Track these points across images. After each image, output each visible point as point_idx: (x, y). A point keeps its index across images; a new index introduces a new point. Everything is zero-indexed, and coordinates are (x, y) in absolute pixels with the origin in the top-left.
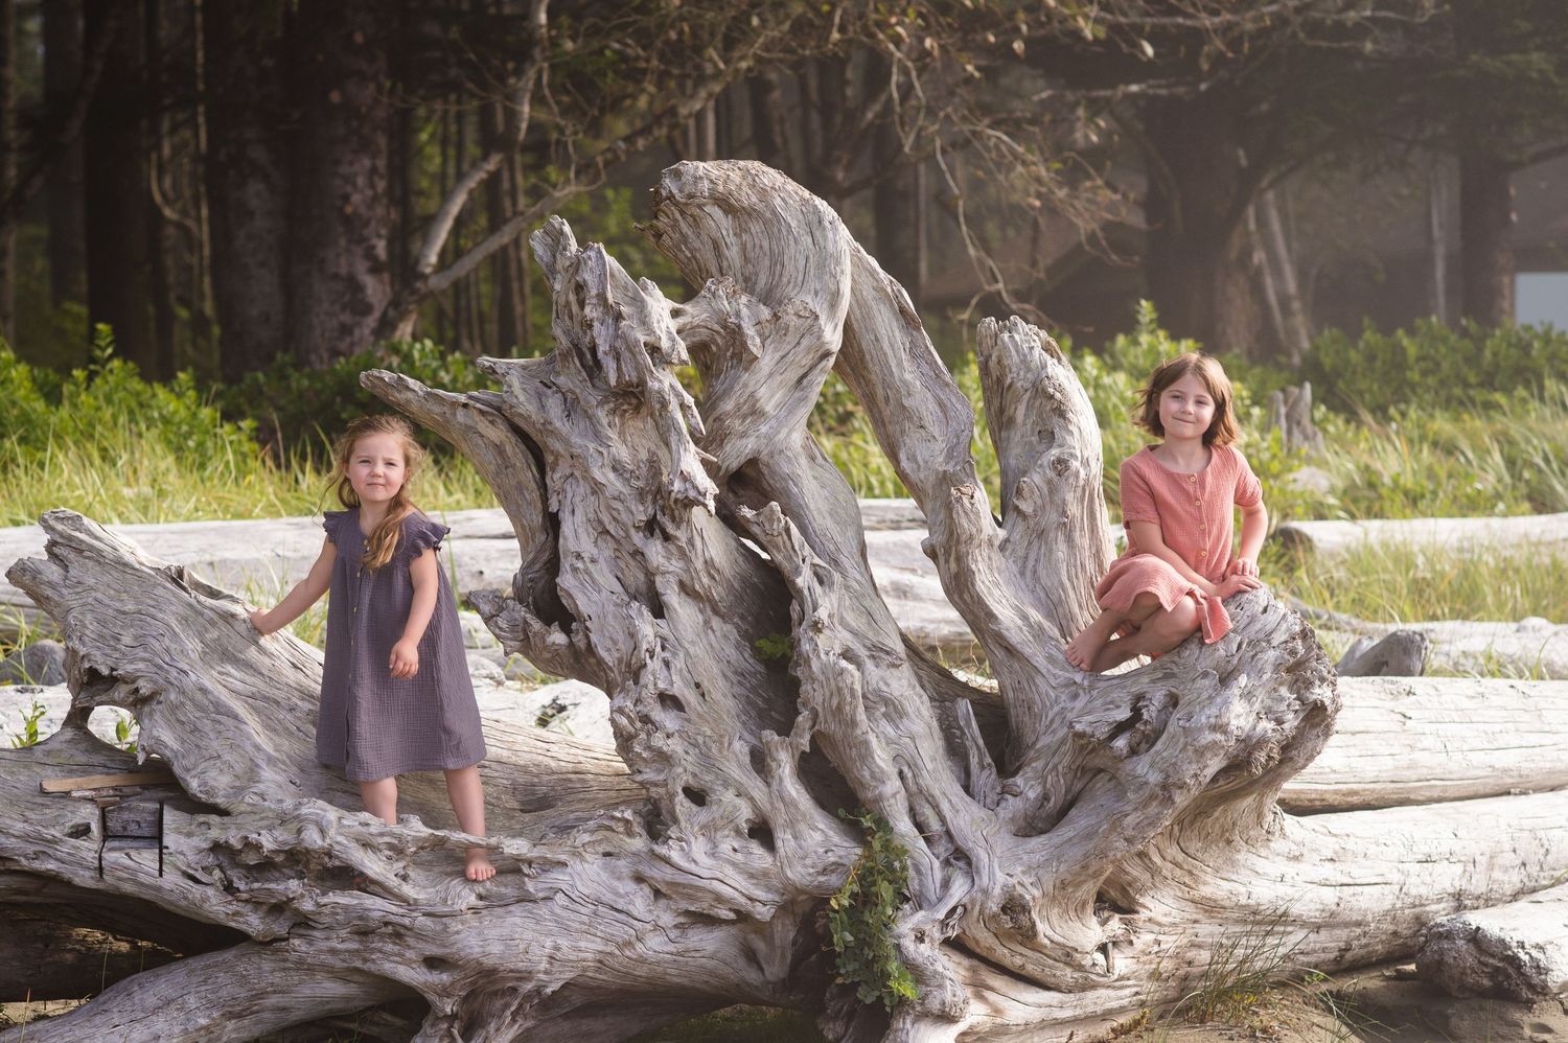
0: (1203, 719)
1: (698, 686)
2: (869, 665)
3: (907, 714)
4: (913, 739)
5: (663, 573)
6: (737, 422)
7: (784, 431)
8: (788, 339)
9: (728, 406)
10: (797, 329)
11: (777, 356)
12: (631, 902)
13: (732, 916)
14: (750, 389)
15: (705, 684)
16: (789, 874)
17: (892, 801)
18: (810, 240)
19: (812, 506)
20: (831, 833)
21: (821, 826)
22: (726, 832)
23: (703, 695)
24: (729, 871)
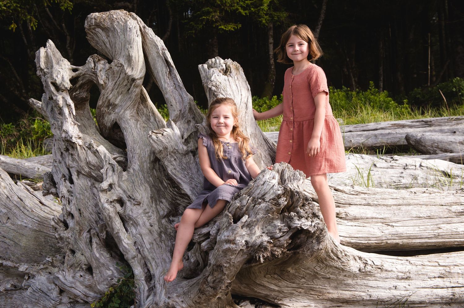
0: (223, 237)
1: (80, 210)
2: (128, 204)
3: (139, 225)
4: (141, 235)
5: (72, 167)
6: (106, 109)
7: (123, 111)
8: (116, 75)
9: (100, 103)
10: (118, 72)
11: (114, 83)
12: (52, 293)
13: (82, 301)
14: (106, 96)
15: (82, 210)
16: (99, 287)
17: (133, 260)
18: (123, 36)
19: (129, 139)
20: (115, 272)
21: (112, 268)
22: (78, 269)
23: (81, 214)
24: (78, 284)
